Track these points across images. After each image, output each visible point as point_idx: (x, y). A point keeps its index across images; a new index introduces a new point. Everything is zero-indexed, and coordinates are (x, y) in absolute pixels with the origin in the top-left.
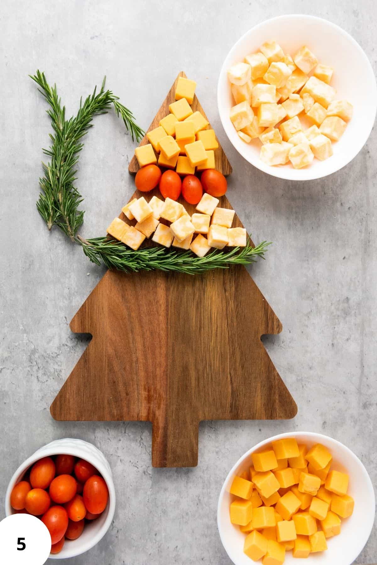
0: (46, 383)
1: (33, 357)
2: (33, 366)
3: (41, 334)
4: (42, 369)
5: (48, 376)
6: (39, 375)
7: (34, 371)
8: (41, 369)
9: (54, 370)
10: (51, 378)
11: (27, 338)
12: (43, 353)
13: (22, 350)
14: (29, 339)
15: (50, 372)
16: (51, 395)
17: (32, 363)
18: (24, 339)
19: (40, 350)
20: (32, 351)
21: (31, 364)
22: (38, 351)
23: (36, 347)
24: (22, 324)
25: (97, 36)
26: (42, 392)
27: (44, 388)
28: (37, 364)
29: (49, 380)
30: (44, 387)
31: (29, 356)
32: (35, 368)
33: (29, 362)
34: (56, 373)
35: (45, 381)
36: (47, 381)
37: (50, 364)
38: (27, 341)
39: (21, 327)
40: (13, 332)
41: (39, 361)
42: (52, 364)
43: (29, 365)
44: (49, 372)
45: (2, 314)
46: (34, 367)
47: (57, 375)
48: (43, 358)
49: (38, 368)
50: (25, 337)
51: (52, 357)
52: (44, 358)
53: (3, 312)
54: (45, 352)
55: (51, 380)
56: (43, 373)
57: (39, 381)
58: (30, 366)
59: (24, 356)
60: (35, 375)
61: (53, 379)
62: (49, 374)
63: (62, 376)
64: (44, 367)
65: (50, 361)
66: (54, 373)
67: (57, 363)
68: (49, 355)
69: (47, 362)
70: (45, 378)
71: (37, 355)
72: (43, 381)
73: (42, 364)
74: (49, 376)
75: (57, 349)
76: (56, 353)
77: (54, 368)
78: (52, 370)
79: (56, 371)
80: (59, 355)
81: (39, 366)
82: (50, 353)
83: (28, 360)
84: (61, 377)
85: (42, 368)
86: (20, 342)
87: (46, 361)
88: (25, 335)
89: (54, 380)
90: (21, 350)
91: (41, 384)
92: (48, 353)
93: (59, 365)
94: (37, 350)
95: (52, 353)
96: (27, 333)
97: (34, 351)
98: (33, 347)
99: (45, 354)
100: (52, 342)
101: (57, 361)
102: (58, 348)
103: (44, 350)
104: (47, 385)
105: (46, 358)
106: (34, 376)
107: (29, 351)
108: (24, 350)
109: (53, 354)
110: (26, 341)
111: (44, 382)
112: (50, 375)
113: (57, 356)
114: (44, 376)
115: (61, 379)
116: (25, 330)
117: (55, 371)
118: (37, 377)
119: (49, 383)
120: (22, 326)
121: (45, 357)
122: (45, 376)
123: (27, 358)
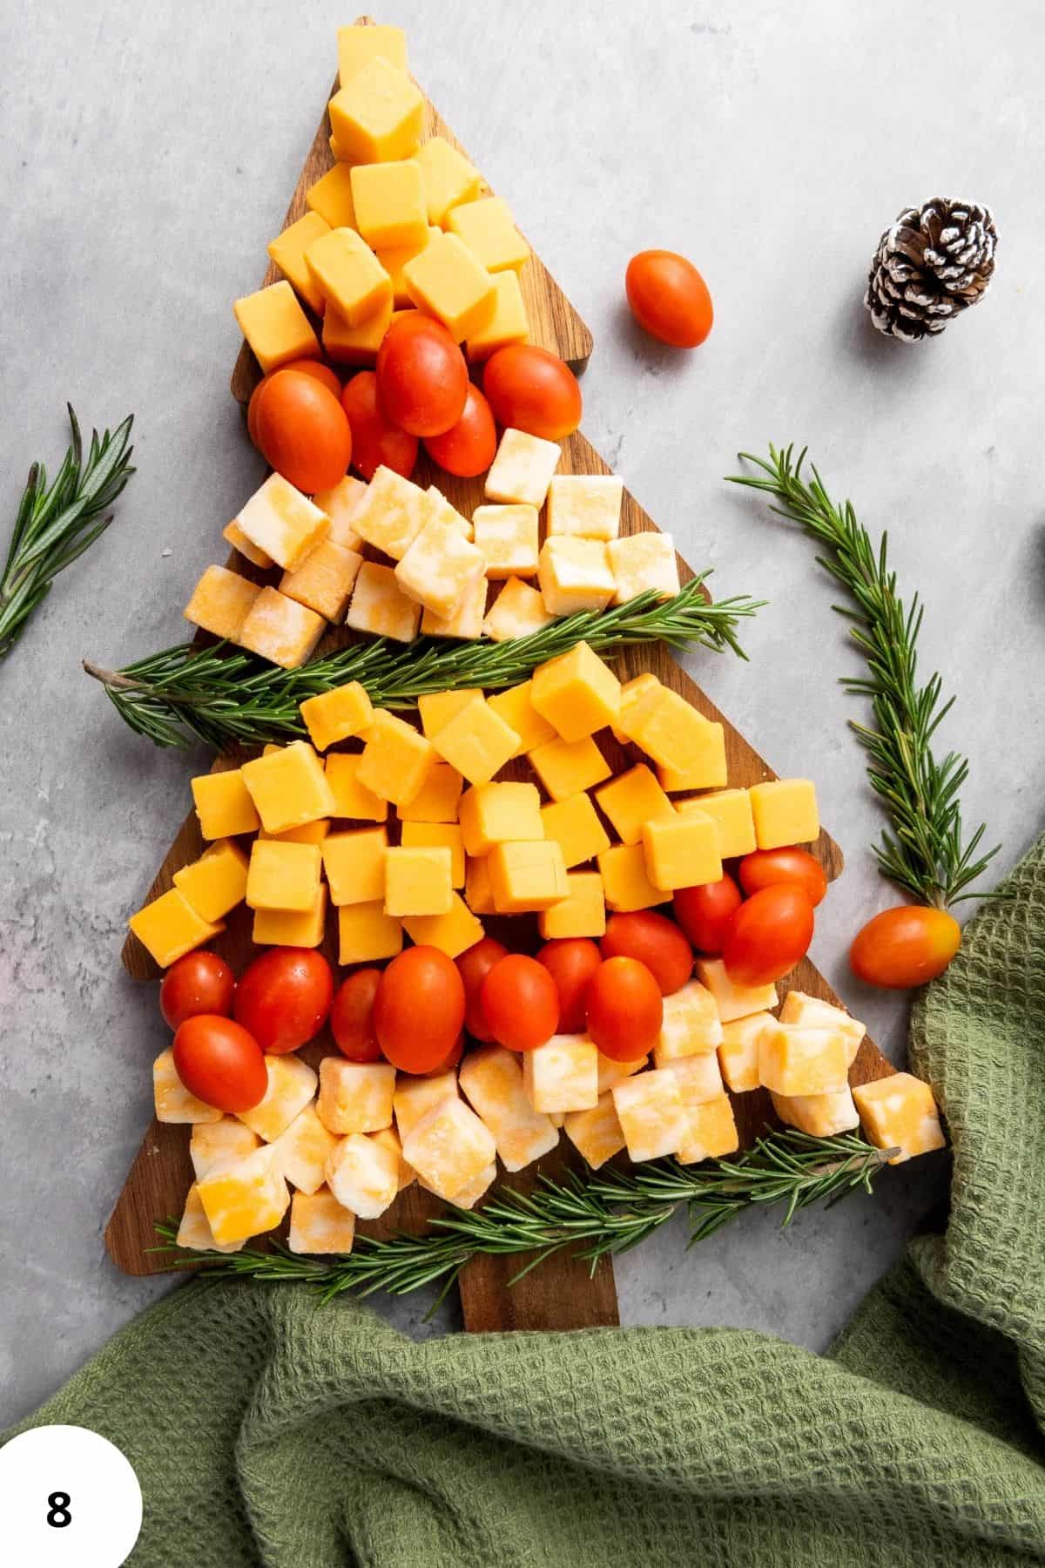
0: (34, 996)
1: (33, 899)
2: (22, 927)
3: (95, 843)
4: (43, 949)
5: (51, 979)
6: (25, 960)
7: (16, 942)
8: (41, 946)
9: (77, 969)
10: (59, 989)
11: (44, 834)
12: (70, 902)
13: (11, 863)
14: (50, 840)
15: (63, 970)
16: (33, 1040)
17: (22, 915)
18: (35, 832)
19: (65, 889)
20: (41, 880)
21: (17, 919)
22: (57, 889)
23: (58, 874)
24: (53, 783)
25: (713, 31)
26: (8, 1018)
27: (20, 1009)
28: (35, 925)
29: (48, 991)
30: (23, 1007)
31: (25, 890)
32: (24, 936)
33: (14, 911)
34: (79, 983)
35: (35, 988)
36: (40, 990)
37: (74, 946)
38: (41, 845)
39: (43, 794)
40: (10, 795)
41: (46, 921)
42: (79, 950)
43: (12, 918)
44: (60, 969)
45: (5, 723)
46: (23, 932)
47: (78, 989)
48: (63, 918)
49: (35, 939)
50: (38, 828)
51: (92, 927)
52: (67, 919)
53: (10, 720)
54: (79, 904)
55: (54, 996)
56: (40, 961)
57: (16, 978)
58: (13, 921)
59: (10, 881)
60: (14, 959)
61: (63, 994)
62: (56, 973)
63: (92, 998)
64: (52, 945)
65: (79, 938)
66: (74, 978)
67: (97, 953)
68: (85, 919)
69: (70, 935)
70: (40, 979)
71: (48, 900)
72: (28, 986)
73: (51, 935)
74: (54, 979)
75: (118, 910)
76: (110, 923)
77: (80, 964)
78: (72, 968)
79: (82, 975)
80: (115, 931)
81: (39, 936)
82: (89, 914)
83: (15, 900)
84: (87, 1000)
85: (44, 944)
86: (19, 836)
87: (67, 929)
88: (44, 822)
89: (62, 1000)
90: (8, 859)
91: (18, 990)
92: (86, 908)
93: (100, 963)
94: (59, 884)
95: (97, 917)
96: (53, 819)
97: (46, 884)
98: (49, 869)
99: (73, 909)
100: (112, 884)
101: (100, 948)
102: (122, 911)
103: (79, 895)
104: (34, 1002)
105: (73, 924)
106: (9, 958)
107: (30, 874)
108: (17, 865)
109: (101, 920)
110: (38, 840)
111: (31, 991)
112: (57, 979)
113: (108, 932)
114: (38, 972)
115: (84, 1006)
116: (51, 809)
117: (79, 974)
118: (18, 964)
119: (42, 999)
120: (47, 790)
121: (70, 918)
122: (44, 973)
123: (13, 895)
